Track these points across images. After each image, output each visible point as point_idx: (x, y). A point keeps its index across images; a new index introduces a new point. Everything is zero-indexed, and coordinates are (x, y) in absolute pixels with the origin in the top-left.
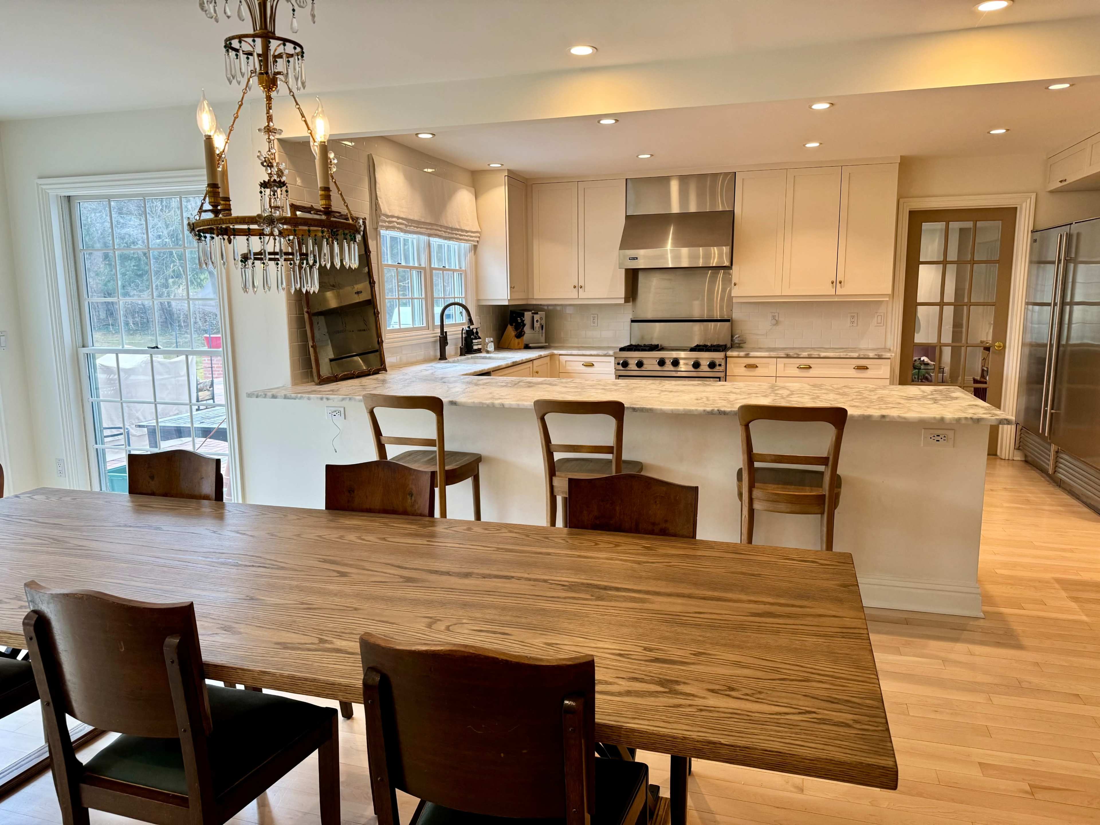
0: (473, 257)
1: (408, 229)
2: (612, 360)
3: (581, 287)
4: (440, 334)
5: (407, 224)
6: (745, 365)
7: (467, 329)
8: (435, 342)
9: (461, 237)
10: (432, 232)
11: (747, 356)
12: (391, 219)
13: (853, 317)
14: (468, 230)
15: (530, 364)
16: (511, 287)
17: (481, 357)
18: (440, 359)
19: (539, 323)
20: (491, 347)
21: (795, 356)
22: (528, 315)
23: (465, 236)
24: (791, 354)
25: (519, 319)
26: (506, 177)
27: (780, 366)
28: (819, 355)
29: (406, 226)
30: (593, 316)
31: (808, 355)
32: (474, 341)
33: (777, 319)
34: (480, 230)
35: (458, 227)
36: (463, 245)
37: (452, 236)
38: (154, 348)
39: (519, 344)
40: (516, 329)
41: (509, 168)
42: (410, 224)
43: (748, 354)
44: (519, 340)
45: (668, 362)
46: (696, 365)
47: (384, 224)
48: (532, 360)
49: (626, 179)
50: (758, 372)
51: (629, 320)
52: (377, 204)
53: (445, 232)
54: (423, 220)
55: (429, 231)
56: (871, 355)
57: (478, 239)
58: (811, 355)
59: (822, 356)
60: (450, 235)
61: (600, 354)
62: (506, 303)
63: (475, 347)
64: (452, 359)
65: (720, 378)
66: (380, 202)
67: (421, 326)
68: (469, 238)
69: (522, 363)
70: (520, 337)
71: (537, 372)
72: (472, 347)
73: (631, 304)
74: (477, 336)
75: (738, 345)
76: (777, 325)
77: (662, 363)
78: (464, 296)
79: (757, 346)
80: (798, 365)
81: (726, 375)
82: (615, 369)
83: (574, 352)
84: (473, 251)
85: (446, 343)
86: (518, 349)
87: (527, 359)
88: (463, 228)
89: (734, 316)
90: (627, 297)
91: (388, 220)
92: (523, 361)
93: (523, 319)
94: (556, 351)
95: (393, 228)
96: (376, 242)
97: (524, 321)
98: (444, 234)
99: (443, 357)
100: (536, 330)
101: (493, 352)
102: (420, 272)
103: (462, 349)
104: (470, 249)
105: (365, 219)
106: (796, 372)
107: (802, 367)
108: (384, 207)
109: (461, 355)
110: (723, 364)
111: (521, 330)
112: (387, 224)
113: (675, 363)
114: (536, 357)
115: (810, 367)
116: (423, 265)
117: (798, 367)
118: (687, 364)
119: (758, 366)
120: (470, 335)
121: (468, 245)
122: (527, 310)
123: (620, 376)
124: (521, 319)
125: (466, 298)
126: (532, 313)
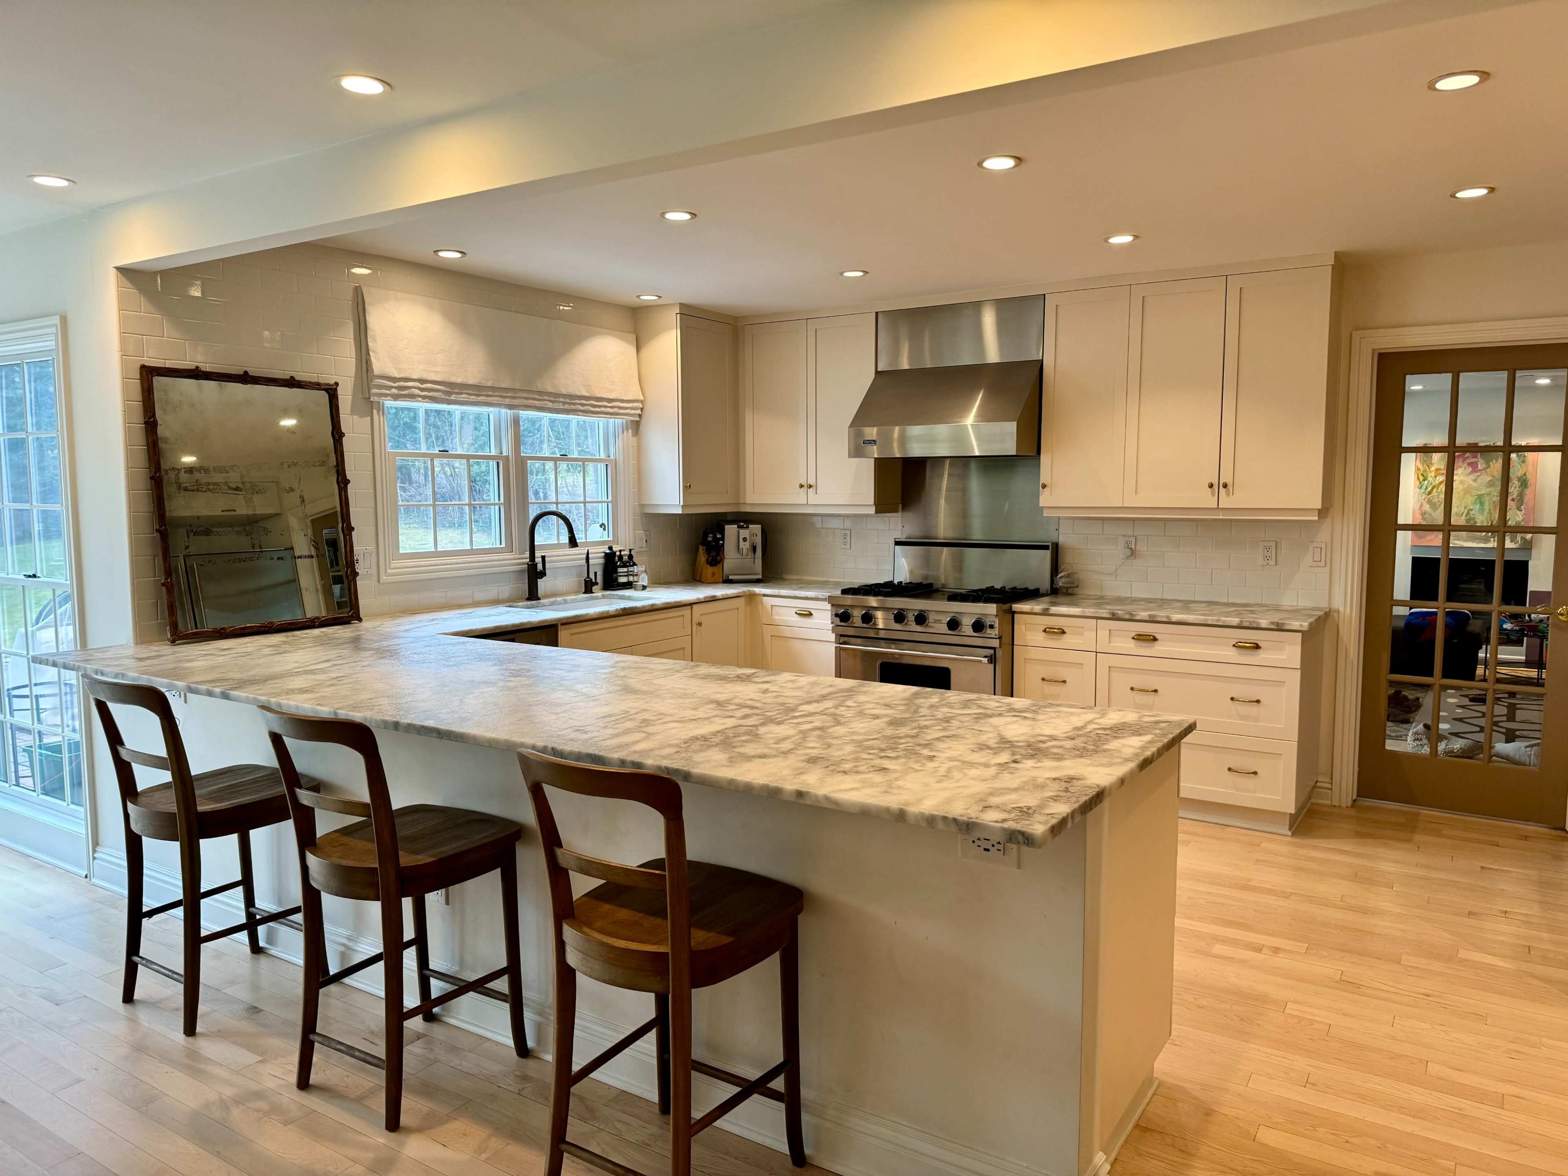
0: (632, 440)
1: (453, 397)
2: (829, 606)
3: (811, 486)
4: (528, 560)
6: (1043, 628)
7: (608, 551)
8: (522, 571)
9: (597, 409)
10: (516, 402)
11: (1046, 612)
12: (402, 384)
13: (1267, 548)
14: (611, 397)
15: (686, 612)
16: (685, 487)
17: (618, 595)
18: (528, 599)
19: (747, 544)
20: (644, 580)
21: (1127, 617)
22: (730, 530)
23: (606, 407)
24: (1120, 611)
25: (711, 535)
26: (678, 315)
27: (1103, 634)
28: (1168, 617)
30: (843, 532)
31: (1150, 616)
32: (620, 570)
33: (1133, 547)
34: (642, 398)
35: (587, 394)
36: (610, 421)
37: (573, 407)
38: (30, 576)
39: (713, 574)
40: (708, 552)
41: (684, 301)
42: (457, 391)
43: (1047, 609)
44: (714, 569)
45: (914, 617)
46: (954, 625)
47: (388, 392)
48: (691, 604)
49: (878, 312)
50: (1068, 640)
51: (894, 543)
52: (368, 362)
53: (552, 401)
54: (490, 384)
55: (507, 401)
56: (1264, 623)
57: (639, 412)
58: (1155, 616)
59: (1173, 620)
60: (567, 407)
61: (821, 597)
62: (679, 511)
63: (623, 580)
64: (553, 599)
65: (994, 649)
66: (372, 359)
67: (494, 546)
68: (616, 410)
69: (653, 609)
70: (715, 565)
71: (700, 624)
72: (617, 579)
73: (899, 514)
74: (630, 562)
75: (1065, 591)
76: (1133, 558)
77: (900, 617)
78: (610, 499)
79: (1099, 594)
80: (1133, 634)
81: (1013, 644)
82: (832, 623)
83: (783, 592)
84: (630, 431)
85: (543, 574)
86: (714, 582)
87: (668, 603)
88: (599, 395)
89: (1062, 540)
90: (883, 505)
91: (397, 384)
92: (655, 607)
93: (719, 536)
94: (758, 590)
95: (412, 397)
96: (369, 418)
97: (723, 539)
98: (550, 405)
99: (533, 595)
100: (744, 553)
101: (644, 588)
102: (498, 463)
103: (589, 583)
104: (625, 428)
105: (337, 384)
106: (1131, 646)
107: (1140, 638)
108: (380, 364)
109: (585, 592)
110: (997, 625)
111: (716, 554)
112: (394, 391)
113: (921, 619)
114: (699, 599)
115: (1155, 639)
116: (504, 454)
117: (1133, 638)
118: (939, 621)
119: (1066, 631)
120: (612, 562)
121: (619, 421)
122: (731, 522)
123: (842, 636)
124: (715, 537)
125: (615, 502)
126: (738, 527)
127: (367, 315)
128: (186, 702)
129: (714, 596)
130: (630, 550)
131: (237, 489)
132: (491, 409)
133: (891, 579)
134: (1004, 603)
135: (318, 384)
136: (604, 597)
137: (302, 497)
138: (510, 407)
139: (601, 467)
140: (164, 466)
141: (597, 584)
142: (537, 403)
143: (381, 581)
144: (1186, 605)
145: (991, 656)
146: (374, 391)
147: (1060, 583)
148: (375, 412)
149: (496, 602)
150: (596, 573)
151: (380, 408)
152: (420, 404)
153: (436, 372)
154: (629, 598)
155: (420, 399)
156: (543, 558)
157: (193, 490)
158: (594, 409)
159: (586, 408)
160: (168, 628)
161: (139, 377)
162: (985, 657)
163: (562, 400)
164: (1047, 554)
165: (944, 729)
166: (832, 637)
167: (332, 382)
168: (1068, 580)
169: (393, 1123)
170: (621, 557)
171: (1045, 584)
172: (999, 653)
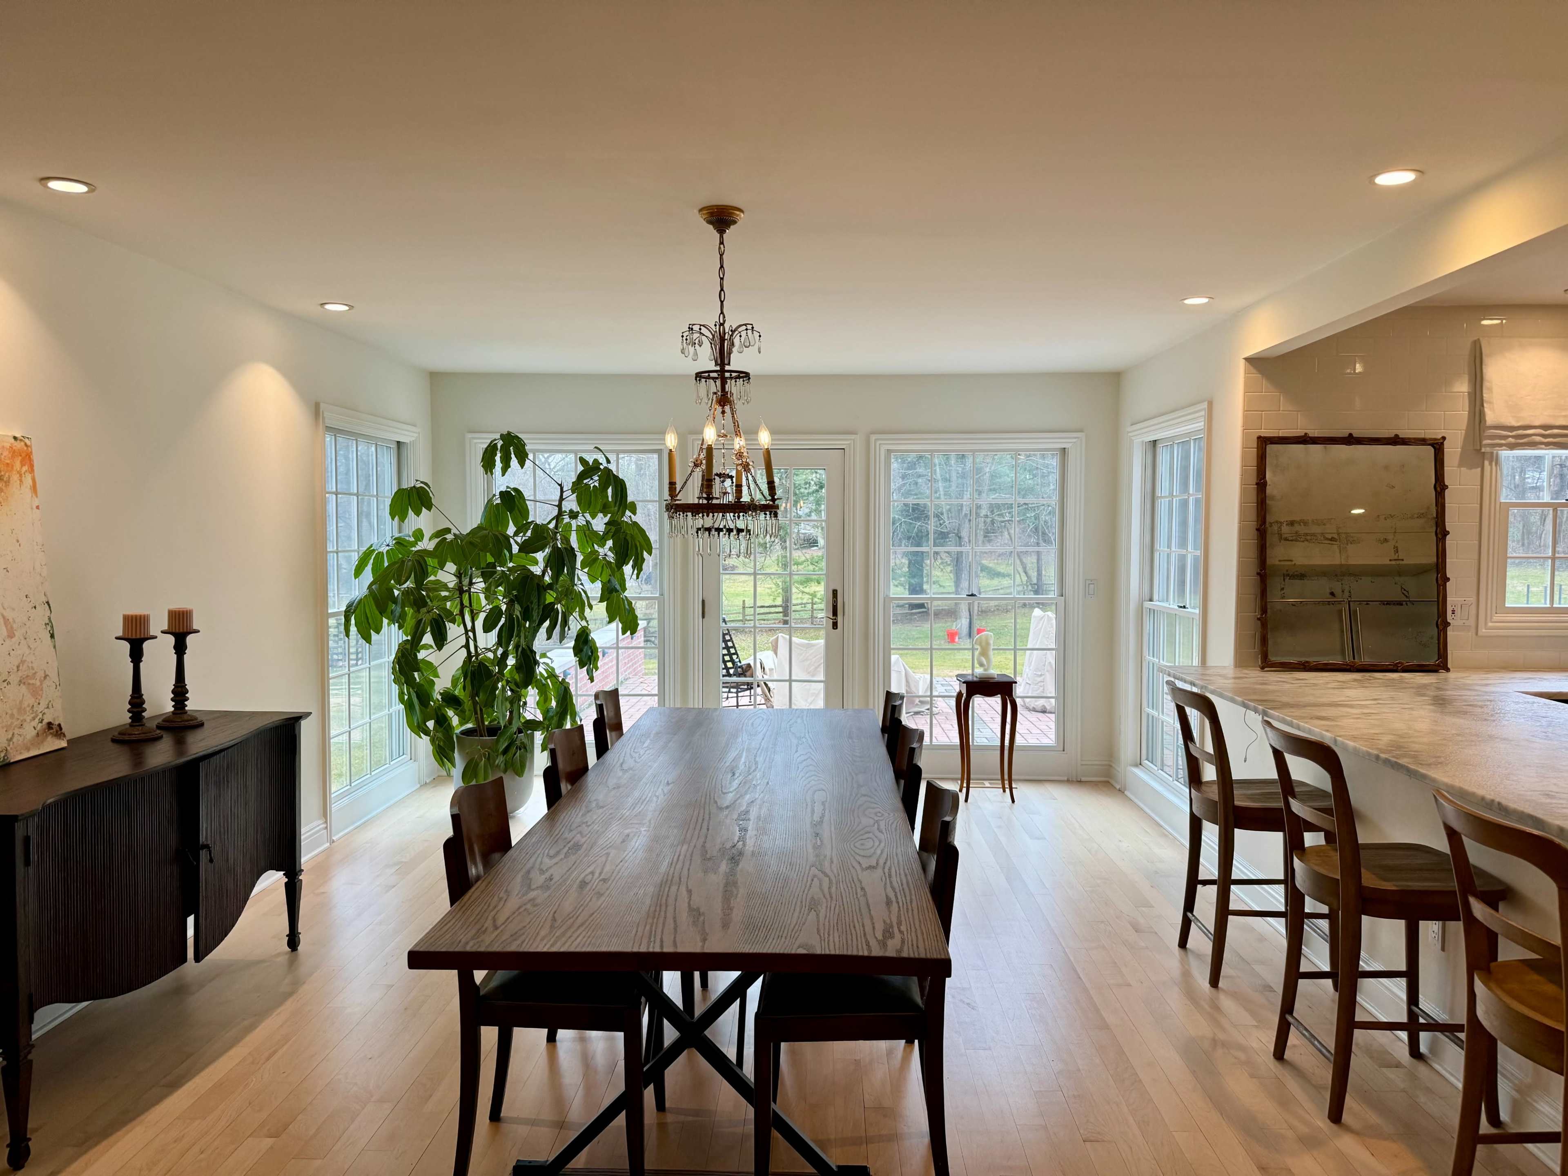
12: (1521, 432)
47: (1503, 442)
52: (1482, 414)
66: (1486, 410)
91: (1514, 433)
96: (1479, 469)
105: (1444, 438)
108: (1496, 414)
112: (1511, 440)
127: (1484, 367)
131: (1332, 539)
135: (1423, 439)
137: (1393, 548)
140: (1271, 519)
143: (1480, 633)
146: (1487, 442)
148: (1486, 463)
151: (1495, 460)
152: (1547, 452)
155: (1543, 446)
157: (1291, 541)
160: (1260, 656)
161: (1256, 447)
167: (1439, 437)
169: (1336, 1119)
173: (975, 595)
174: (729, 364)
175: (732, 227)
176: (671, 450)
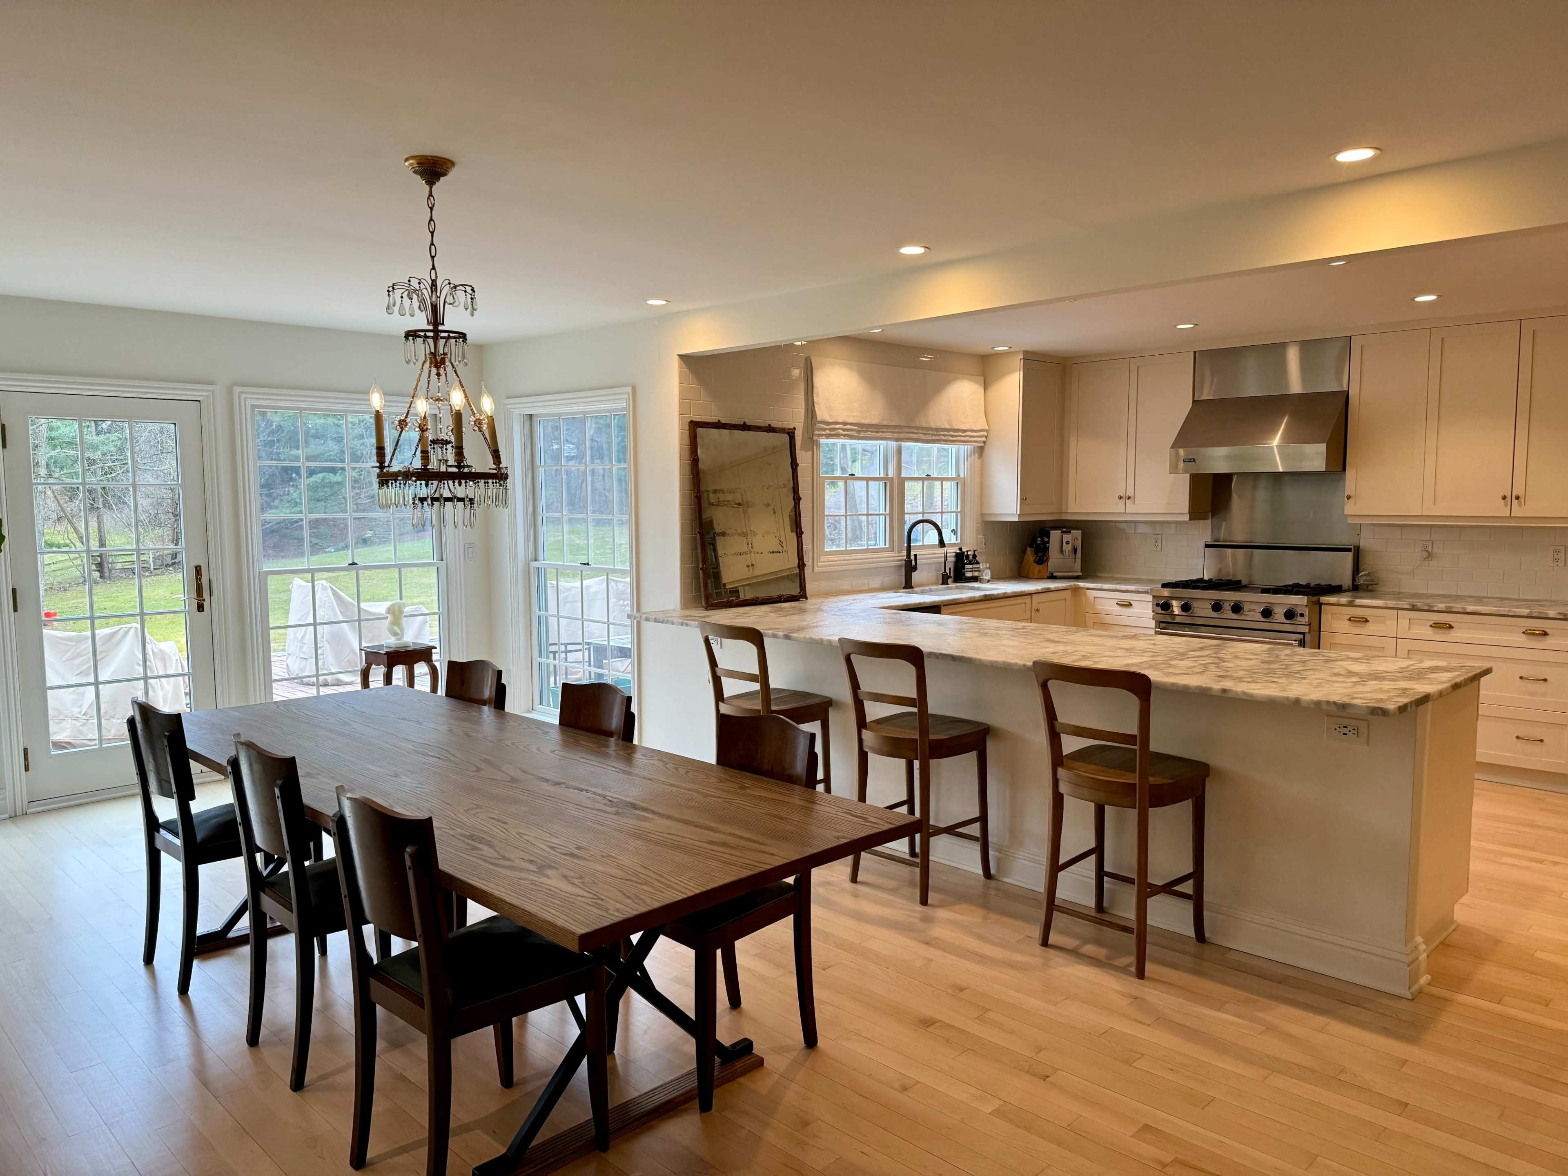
0: (978, 462)
1: (862, 434)
2: (1150, 598)
3: (1129, 498)
4: (906, 557)
5: (860, 429)
6: (1348, 617)
7: (958, 551)
8: (900, 566)
9: (955, 438)
10: (902, 436)
11: (1350, 604)
12: (833, 426)
13: (1557, 552)
14: (965, 428)
15: (1027, 600)
16: (1022, 499)
17: (968, 586)
18: (905, 588)
19: (1070, 546)
20: (987, 575)
21: (1426, 608)
22: (1055, 535)
23: (960, 436)
24: (1419, 604)
25: (1039, 539)
26: (1023, 360)
27: (1404, 623)
28: (1463, 608)
29: (859, 432)
30: (1155, 536)
31: (1446, 607)
32: (967, 566)
33: (1430, 550)
34: (987, 428)
35: (948, 427)
36: (962, 447)
37: (937, 438)
38: (585, 564)
39: (1039, 571)
40: (1036, 552)
41: (1026, 349)
42: (864, 429)
43: (1352, 602)
44: (1041, 567)
45: (1227, 607)
46: (1267, 613)
47: (824, 433)
48: (1031, 594)
49: (1195, 352)
50: (1370, 628)
51: (1204, 545)
52: (813, 411)
53: (923, 434)
54: (885, 423)
55: (896, 435)
56: (1552, 613)
57: (984, 439)
58: (1452, 607)
59: (1468, 611)
60: (934, 438)
61: (1140, 590)
62: (1016, 519)
63: (969, 575)
64: (922, 588)
65: (1304, 634)
66: (816, 409)
67: (881, 547)
68: (968, 438)
69: (1005, 597)
70: (1041, 564)
71: (1038, 610)
72: (964, 574)
73: (1209, 521)
74: (974, 560)
75: (1365, 587)
76: (1429, 559)
77: (1217, 607)
78: (959, 510)
79: (1397, 590)
80: (1431, 623)
81: (1320, 631)
82: (1153, 611)
83: (1106, 586)
84: (976, 455)
85: (915, 568)
86: (1040, 578)
87: (1015, 592)
88: (956, 427)
89: (1362, 544)
90: (1196, 513)
91: (829, 427)
92: (1006, 595)
93: (1046, 540)
94: (1081, 584)
95: (838, 436)
96: (811, 452)
97: (1048, 542)
98: (923, 437)
99: (908, 585)
100: (1067, 554)
101: (988, 581)
102: (885, 483)
103: (946, 577)
104: (973, 452)
105: (795, 428)
106: (1429, 633)
107: (1437, 626)
108: (822, 413)
109: (943, 584)
110: (1307, 614)
111: (1042, 554)
112: (827, 431)
113: (1237, 608)
114: (1037, 590)
115: (1451, 627)
116: (890, 475)
117: (1431, 626)
118: (1254, 611)
119: (1368, 619)
120: (961, 559)
121: (968, 447)
122: (1055, 528)
123: (1161, 622)
124: (1042, 540)
125: (963, 512)
126: (1062, 532)
127: (814, 377)
128: (721, 648)
129: (1049, 588)
130: (974, 551)
131: (739, 504)
132: (882, 442)
133: (1200, 577)
134: (1314, 595)
135: (784, 429)
136: (956, 588)
137: (774, 510)
138: (897, 440)
139: (953, 483)
140: (702, 489)
141: (951, 577)
142: (915, 436)
143: (815, 571)
144: (1479, 600)
145: (1301, 640)
146: (816, 432)
147: (1361, 581)
148: (815, 447)
149: (883, 589)
150: (950, 569)
151: (818, 445)
152: (838, 440)
153: (853, 416)
154: (978, 589)
155: (841, 437)
156: (916, 556)
157: (716, 505)
158: (951, 439)
159: (947, 438)
160: (703, 598)
161: (688, 429)
162: (1296, 641)
163: (931, 432)
164: (1349, 556)
165: (1304, 666)
166: (1152, 624)
167: (792, 427)
168: (1368, 578)
169: (924, 901)
170: (968, 556)
171: (1347, 582)
172: (1308, 637)
173: (356, 564)
174: (443, 324)
175: (441, 178)
176: (377, 412)
